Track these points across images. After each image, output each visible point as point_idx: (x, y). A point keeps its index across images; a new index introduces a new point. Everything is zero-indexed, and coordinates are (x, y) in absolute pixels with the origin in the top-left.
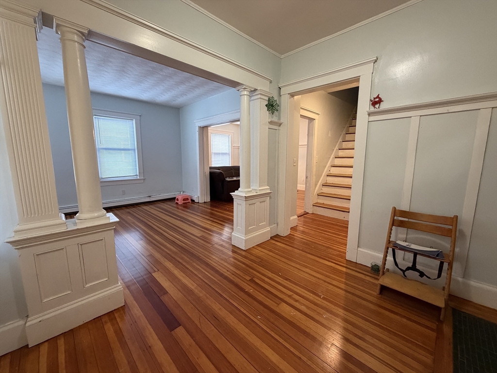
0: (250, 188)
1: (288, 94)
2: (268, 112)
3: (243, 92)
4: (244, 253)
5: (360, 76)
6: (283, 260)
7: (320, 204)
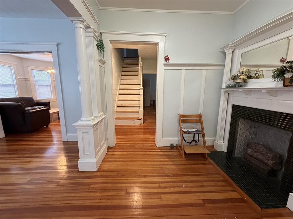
0: (92, 116)
1: (109, 40)
2: (97, 50)
3: (79, 24)
4: (98, 174)
5: (158, 42)
6: (130, 163)
7: (118, 118)
